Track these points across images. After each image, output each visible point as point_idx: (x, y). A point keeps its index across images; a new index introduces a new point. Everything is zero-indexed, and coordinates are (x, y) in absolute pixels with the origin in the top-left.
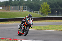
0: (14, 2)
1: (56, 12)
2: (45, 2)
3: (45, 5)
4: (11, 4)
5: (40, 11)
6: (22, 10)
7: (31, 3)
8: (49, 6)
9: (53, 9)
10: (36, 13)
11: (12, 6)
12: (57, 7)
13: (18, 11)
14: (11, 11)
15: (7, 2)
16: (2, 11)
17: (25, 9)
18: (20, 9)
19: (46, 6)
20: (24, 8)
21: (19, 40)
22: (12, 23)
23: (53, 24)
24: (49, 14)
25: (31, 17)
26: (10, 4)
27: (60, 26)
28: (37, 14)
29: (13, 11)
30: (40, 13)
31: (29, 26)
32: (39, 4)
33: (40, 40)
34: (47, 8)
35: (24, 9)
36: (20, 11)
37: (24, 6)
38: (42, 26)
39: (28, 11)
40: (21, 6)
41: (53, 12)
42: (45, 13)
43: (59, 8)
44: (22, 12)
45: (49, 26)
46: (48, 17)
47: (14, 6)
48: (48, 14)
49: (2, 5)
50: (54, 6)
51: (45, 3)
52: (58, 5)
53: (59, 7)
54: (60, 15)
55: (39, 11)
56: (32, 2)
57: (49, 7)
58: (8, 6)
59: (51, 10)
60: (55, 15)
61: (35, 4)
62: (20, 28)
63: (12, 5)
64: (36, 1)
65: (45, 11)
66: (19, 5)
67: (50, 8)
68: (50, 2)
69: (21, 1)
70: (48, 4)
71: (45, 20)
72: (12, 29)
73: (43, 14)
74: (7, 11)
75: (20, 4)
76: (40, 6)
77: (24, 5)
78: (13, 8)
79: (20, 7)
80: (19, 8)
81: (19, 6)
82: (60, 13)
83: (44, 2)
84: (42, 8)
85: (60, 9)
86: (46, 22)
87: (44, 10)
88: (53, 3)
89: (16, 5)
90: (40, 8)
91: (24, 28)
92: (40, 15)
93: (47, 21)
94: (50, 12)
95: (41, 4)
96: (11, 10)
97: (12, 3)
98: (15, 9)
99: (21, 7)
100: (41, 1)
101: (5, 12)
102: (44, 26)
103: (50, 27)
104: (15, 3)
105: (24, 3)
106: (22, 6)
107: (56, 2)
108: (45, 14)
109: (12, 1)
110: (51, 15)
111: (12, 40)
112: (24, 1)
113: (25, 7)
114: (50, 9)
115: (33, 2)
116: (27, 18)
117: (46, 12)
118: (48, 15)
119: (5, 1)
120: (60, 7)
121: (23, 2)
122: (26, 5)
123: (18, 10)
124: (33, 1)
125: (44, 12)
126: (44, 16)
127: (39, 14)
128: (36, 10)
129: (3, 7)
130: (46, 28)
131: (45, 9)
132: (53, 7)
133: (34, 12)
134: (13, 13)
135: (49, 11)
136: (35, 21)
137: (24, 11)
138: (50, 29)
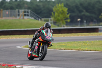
0: (10, 3)
1: (79, 20)
2: (61, 3)
3: (60, 8)
4: (5, 6)
5: (52, 18)
6: (22, 17)
7: (37, 6)
8: (67, 9)
9: (74, 14)
10: (45, 21)
11: (5, 11)
12: (80, 11)
13: (15, 18)
17: (28, 16)
18: (19, 15)
19: (62, 10)
20: (26, 13)
21: (17, 67)
22: (6, 39)
23: (74, 40)
24: (67, 24)
26: (3, 6)
27: (84, 43)
29: (7, 18)
30: (52, 22)
31: (47, 43)
32: (51, 7)
34: (63, 12)
35: (25, 15)
36: (19, 18)
37: (26, 10)
39: (33, 18)
40: (20, 10)
41: (73, 21)
42: (61, 22)
43: (83, 13)
44: (23, 20)
45: (66, 42)
46: (66, 28)
47: (9, 10)
48: (65, 23)
50: (75, 9)
51: (60, 5)
52: (81, 8)
53: (82, 11)
54: (85, 24)
55: (50, 17)
56: (38, 4)
57: (67, 12)
59: (70, 16)
60: (77, 25)
61: (44, 7)
62: (31, 47)
63: (6, 8)
64: (46, 1)
65: (59, 18)
66: (17, 8)
69: (20, 1)
70: (65, 6)
71: (59, 33)
72: (7, 49)
73: (57, 24)
75: (19, 6)
76: (52, 10)
78: (7, 13)
79: (19, 12)
80: (17, 13)
81: (17, 10)
82: (85, 21)
83: (58, 4)
84: (56, 14)
85: (84, 15)
86: (62, 36)
87: (59, 16)
88: (74, 5)
89: (12, 8)
90: (53, 13)
91: (39, 47)
93: (63, 34)
94: (69, 20)
95: (53, 7)
96: (4, 17)
97: (7, 4)
98: (11, 16)
99: (21, 11)
100: (54, 2)
103: (69, 45)
104: (11, 5)
105: (26, 5)
106: (23, 10)
107: (79, 4)
108: (61, 24)
109: (7, 2)
110: (70, 25)
111: (6, 66)
112: (26, 1)
113: (28, 12)
114: (68, 15)
115: (41, 4)
116: (43, 29)
117: (62, 20)
118: (65, 25)
120: (84, 11)
121: (24, 3)
124: (40, 1)
126: (58, 26)
128: (46, 17)
130: (61, 46)
131: (61, 15)
132: (73, 12)
133: (43, 19)
134: (8, 21)
135: (67, 19)
137: (26, 18)
138: (69, 48)
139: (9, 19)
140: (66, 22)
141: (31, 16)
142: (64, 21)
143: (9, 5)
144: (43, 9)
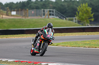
0: (35, 3)
2: (85, 3)
3: (85, 7)
4: (31, 6)
5: (77, 18)
6: (47, 17)
8: (91, 9)
10: (69, 20)
11: (31, 10)
13: (40, 18)
14: (29, 18)
15: (23, 3)
16: (15, 18)
17: (53, 15)
18: (44, 15)
19: (86, 10)
20: (51, 13)
21: (42, 64)
23: (98, 38)
24: (91, 23)
25: (51, 27)
26: (29, 6)
28: (71, 21)
29: (33, 17)
30: (77, 21)
31: (48, 41)
32: (75, 7)
33: (77, 64)
34: (87, 12)
35: (50, 14)
36: (45, 18)
38: (80, 41)
39: (58, 17)
40: (45, 10)
42: (85, 21)
44: (48, 19)
45: (90, 40)
46: (90, 26)
47: (35, 10)
48: (89, 22)
49: (16, 8)
51: (84, 5)
56: (63, 4)
58: (25, 10)
61: (68, 7)
62: (34, 44)
63: (31, 8)
64: (71, 1)
65: (84, 17)
66: (42, 8)
67: (92, 13)
68: (92, 2)
69: (45, 1)
70: (89, 6)
73: (82, 23)
74: (24, 18)
75: (45, 6)
76: (76, 10)
77: (50, 9)
78: (33, 12)
79: (44, 11)
80: (43, 13)
81: (42, 10)
83: (83, 3)
84: (80, 13)
86: (86, 35)
87: (83, 15)
89: (37, 8)
91: (40, 44)
92: (77, 23)
94: (93, 20)
95: (78, 6)
96: (30, 16)
97: (32, 4)
98: (36, 15)
99: (47, 11)
100: (78, 2)
101: (20, 19)
102: (82, 41)
103: (93, 43)
104: (36, 5)
105: (51, 5)
108: (85, 23)
109: (32, 2)
110: (94, 24)
111: (32, 63)
112: (51, 1)
113: (53, 12)
114: (92, 15)
115: (66, 4)
117: (86, 19)
118: (89, 24)
119: (20, 2)
121: (49, 3)
122: (54, 8)
123: (41, 16)
124: (65, 1)
125: (82, 19)
126: (83, 25)
127: (75, 22)
128: (70, 16)
129: (17, 11)
130: (85, 44)
131: (85, 15)
133: (67, 18)
134: (34, 20)
135: (91, 18)
136: (68, 33)
137: (51, 17)
138: (93, 46)
139: (35, 18)
140: (91, 21)
141: (56, 16)
142: (88, 20)
143: (35, 5)
144: (67, 9)
